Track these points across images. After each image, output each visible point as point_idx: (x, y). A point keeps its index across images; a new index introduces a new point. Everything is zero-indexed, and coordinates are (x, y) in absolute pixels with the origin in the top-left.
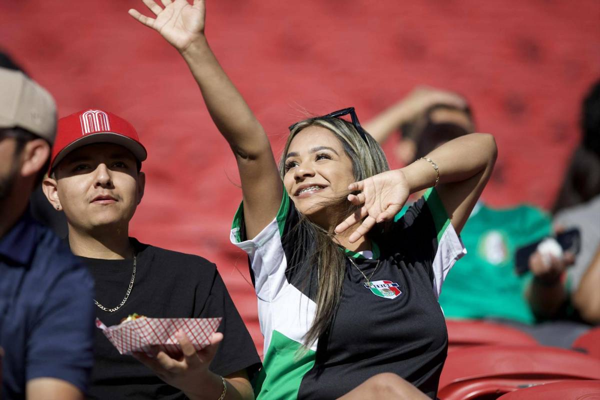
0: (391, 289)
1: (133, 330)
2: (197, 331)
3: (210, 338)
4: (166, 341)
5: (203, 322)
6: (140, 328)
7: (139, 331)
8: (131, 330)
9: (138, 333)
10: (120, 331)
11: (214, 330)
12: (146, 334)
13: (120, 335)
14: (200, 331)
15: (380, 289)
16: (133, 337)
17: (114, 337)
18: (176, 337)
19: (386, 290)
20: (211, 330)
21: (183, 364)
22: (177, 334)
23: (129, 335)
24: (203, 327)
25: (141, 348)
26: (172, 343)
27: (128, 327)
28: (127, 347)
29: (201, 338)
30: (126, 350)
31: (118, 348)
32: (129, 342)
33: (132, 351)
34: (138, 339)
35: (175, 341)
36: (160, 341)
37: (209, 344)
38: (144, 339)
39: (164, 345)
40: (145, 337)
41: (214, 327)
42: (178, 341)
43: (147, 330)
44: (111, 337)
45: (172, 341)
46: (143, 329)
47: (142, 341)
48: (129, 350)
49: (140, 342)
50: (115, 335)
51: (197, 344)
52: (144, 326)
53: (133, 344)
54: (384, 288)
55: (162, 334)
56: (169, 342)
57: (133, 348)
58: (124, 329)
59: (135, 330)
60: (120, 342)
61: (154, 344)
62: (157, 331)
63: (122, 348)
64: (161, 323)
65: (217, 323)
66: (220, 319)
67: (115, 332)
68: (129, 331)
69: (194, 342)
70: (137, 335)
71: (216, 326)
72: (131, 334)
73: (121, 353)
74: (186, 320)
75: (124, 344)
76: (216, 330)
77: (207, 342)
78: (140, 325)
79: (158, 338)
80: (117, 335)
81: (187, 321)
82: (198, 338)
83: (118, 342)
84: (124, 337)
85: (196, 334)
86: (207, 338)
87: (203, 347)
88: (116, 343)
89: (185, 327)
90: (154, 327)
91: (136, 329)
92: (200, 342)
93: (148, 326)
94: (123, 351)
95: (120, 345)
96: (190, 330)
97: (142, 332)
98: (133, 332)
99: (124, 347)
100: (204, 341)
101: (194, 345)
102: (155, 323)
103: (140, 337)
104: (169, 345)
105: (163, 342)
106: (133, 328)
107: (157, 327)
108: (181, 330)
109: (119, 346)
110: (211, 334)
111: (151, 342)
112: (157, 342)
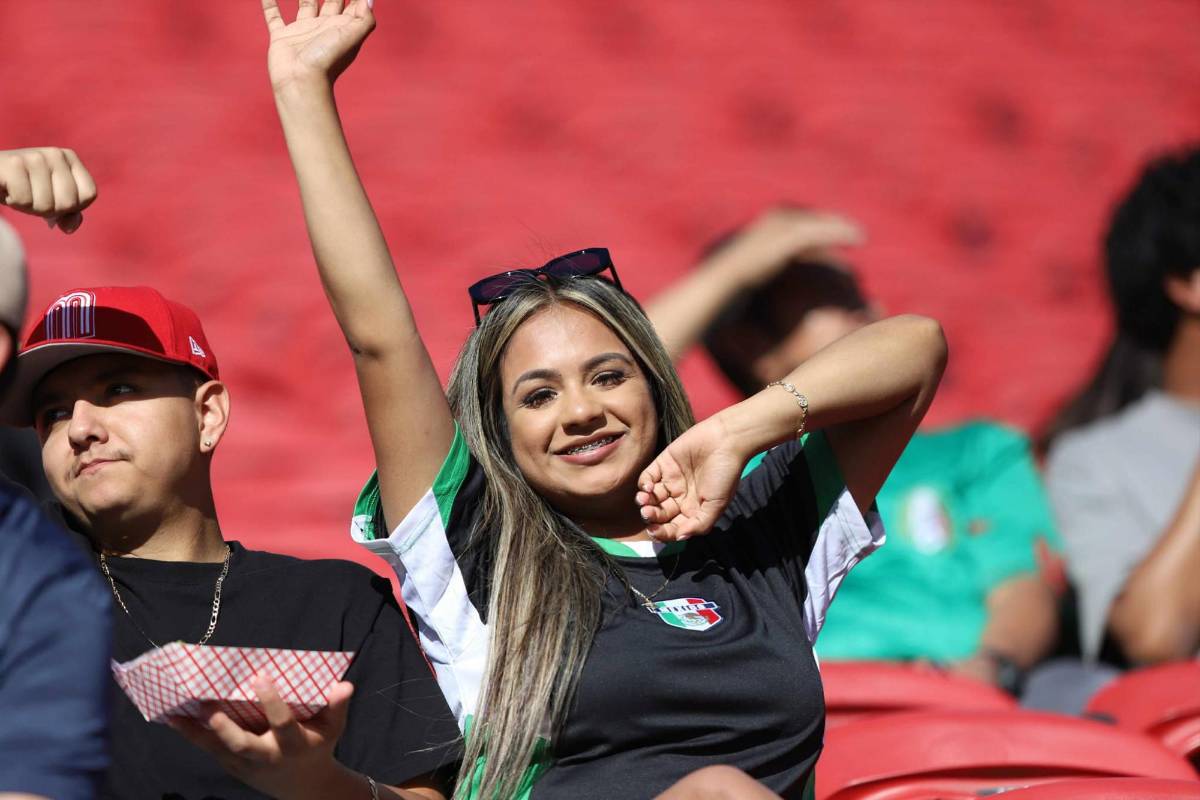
0: (702, 613)
1: (162, 670)
2: (297, 675)
3: (327, 692)
4: (230, 693)
5: (312, 658)
6: (173, 664)
7: (172, 670)
8: (158, 668)
9: (171, 676)
10: (138, 672)
11: (335, 676)
12: (186, 676)
13: (140, 680)
14: (304, 675)
15: (679, 614)
16: (163, 683)
17: (131, 685)
18: (251, 687)
19: (690, 616)
20: (330, 676)
21: (268, 740)
22: (253, 679)
23: (155, 679)
24: (311, 669)
25: (181, 707)
26: (243, 699)
27: (153, 663)
28: (155, 705)
29: (308, 691)
30: (156, 712)
31: (141, 708)
32: (157, 695)
33: (166, 714)
34: (172, 687)
35: (251, 695)
36: (217, 693)
37: (325, 703)
38: (183, 686)
39: (226, 701)
40: (184, 682)
41: (336, 669)
42: (257, 696)
43: (187, 669)
44: (126, 686)
45: (244, 694)
46: (180, 667)
47: (180, 691)
48: (160, 711)
49: (176, 693)
50: (133, 682)
51: (299, 702)
52: (181, 661)
53: (165, 699)
54: (688, 611)
55: (220, 679)
56: (236, 695)
57: (167, 708)
58: (145, 668)
59: (166, 671)
60: (142, 695)
61: (203, 697)
62: (208, 671)
63: (148, 708)
64: (218, 657)
65: (344, 662)
66: (350, 655)
67: (131, 675)
68: (154, 671)
69: (292, 698)
70: (171, 680)
71: (342, 669)
72: (159, 677)
73: (147, 719)
74: (273, 652)
75: (150, 699)
76: (340, 676)
77: (320, 701)
78: (174, 659)
79: (212, 686)
80: (136, 681)
81: (276, 656)
82: (300, 691)
83: (139, 696)
84: (147, 683)
85: (295, 683)
86: (321, 692)
87: (315, 711)
88: (136, 699)
89: (271, 666)
90: (202, 663)
91: (166, 666)
92: (306, 699)
93: (188, 661)
94: (149, 715)
95: (144, 703)
96: (283, 674)
97: (178, 673)
98: (162, 675)
99: (151, 707)
100: (313, 698)
101: (291, 706)
102: (204, 656)
103: (176, 685)
104: (239, 702)
105: (224, 695)
106: (160, 664)
107: (210, 664)
108: (262, 673)
109: (142, 705)
110: (328, 684)
111: (196, 693)
112: (211, 694)
